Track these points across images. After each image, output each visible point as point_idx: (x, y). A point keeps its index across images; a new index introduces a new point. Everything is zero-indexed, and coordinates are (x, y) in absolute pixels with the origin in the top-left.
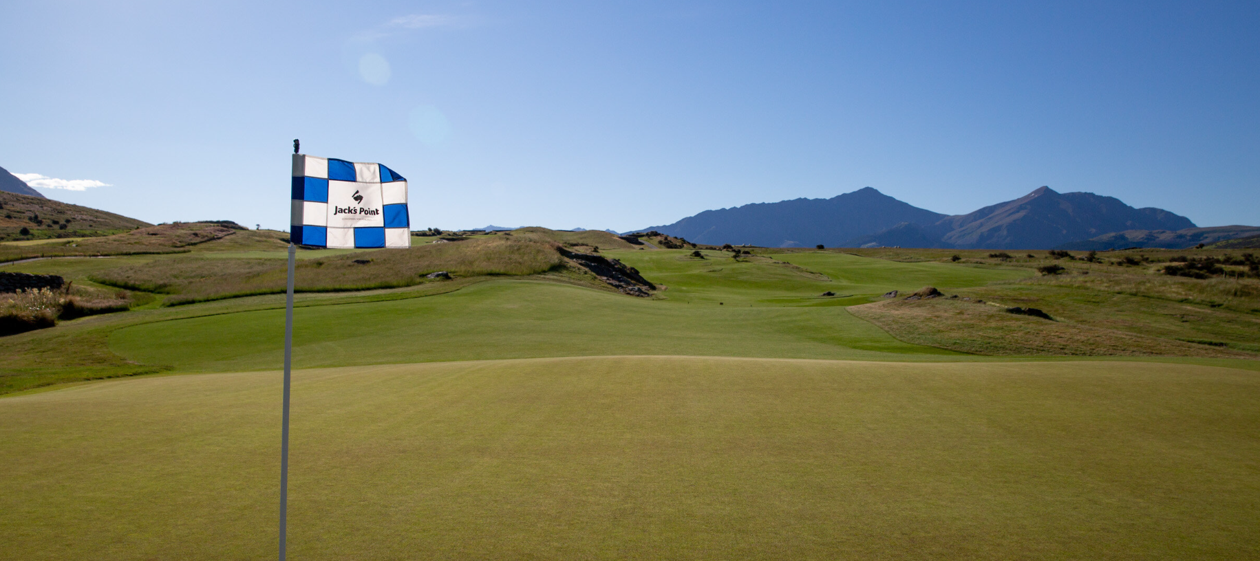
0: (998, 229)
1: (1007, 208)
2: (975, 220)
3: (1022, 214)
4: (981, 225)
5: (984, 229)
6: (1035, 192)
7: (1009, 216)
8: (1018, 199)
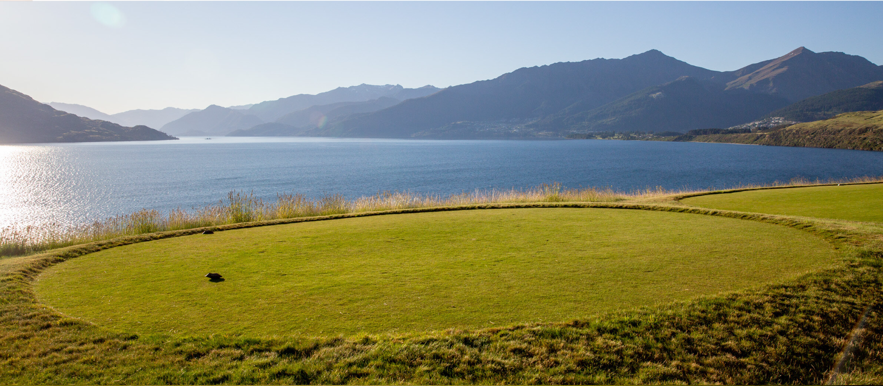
0: (766, 81)
1: (771, 65)
2: (743, 75)
3: (785, 69)
4: (750, 78)
5: (753, 81)
6: (794, 51)
7: (773, 70)
8: (779, 58)
